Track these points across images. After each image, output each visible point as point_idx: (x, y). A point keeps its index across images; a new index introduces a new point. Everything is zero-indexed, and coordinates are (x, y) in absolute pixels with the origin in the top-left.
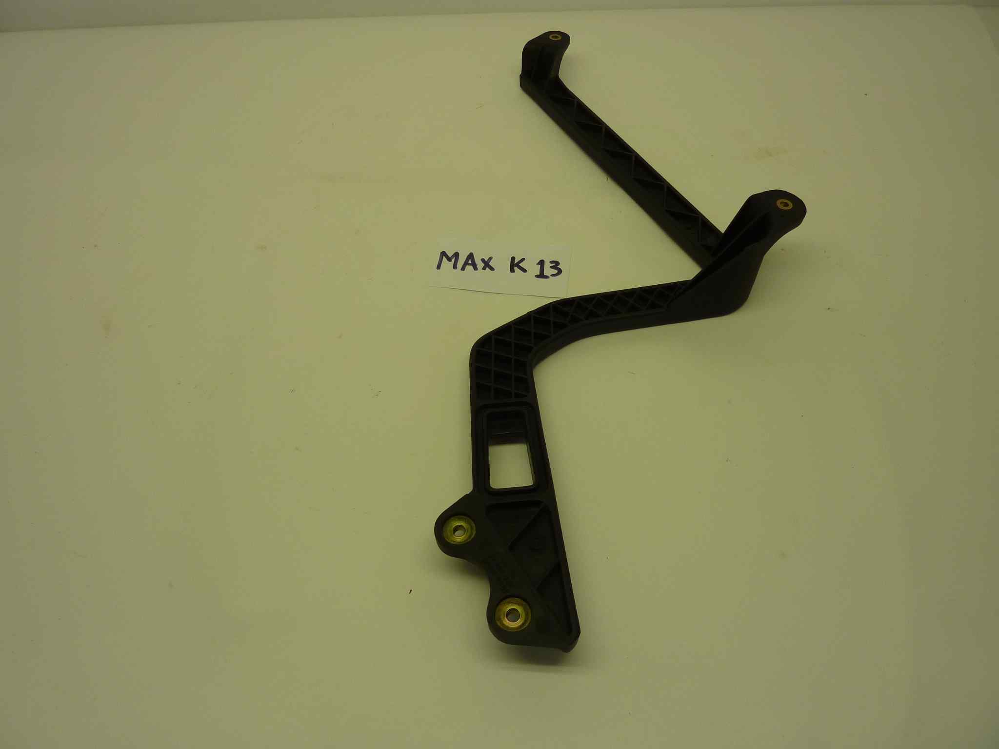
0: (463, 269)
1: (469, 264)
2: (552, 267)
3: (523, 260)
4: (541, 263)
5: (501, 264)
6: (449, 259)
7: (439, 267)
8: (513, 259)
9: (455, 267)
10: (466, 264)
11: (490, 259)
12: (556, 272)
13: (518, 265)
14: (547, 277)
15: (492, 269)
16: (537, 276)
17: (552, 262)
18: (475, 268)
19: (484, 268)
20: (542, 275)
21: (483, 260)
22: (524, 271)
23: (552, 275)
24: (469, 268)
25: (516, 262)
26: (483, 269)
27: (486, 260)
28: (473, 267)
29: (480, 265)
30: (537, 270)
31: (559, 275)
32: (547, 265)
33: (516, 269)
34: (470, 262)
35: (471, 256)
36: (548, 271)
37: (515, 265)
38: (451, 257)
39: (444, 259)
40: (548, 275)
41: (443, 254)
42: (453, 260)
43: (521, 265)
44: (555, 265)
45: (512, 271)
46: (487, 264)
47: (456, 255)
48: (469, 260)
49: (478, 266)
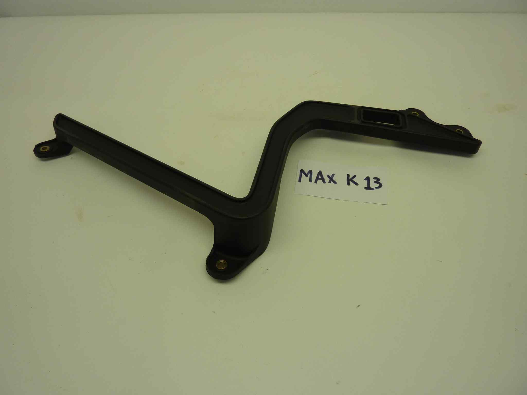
0: (316, 182)
1: (320, 179)
2: (375, 182)
3: (355, 176)
4: (368, 179)
5: (341, 179)
6: (306, 175)
7: (300, 181)
8: (348, 175)
9: (310, 181)
10: (317, 178)
11: (333, 175)
12: (378, 185)
13: (352, 180)
15: (335, 182)
16: (366, 188)
17: (375, 178)
18: (324, 182)
19: (330, 182)
20: (369, 188)
21: (328, 176)
22: (357, 184)
23: (376, 188)
24: (320, 181)
25: (350, 177)
26: (329, 182)
27: (331, 176)
28: (322, 181)
29: (327, 180)
30: (365, 184)
31: (380, 188)
32: (372, 181)
33: (351, 182)
34: (320, 177)
35: (320, 173)
36: (373, 185)
37: (350, 180)
38: (308, 173)
39: (303, 174)
40: (373, 188)
41: (302, 171)
42: (309, 176)
43: (354, 180)
44: (377, 180)
45: (349, 184)
46: (331, 179)
47: (311, 172)
48: (319, 176)
49: (325, 180)
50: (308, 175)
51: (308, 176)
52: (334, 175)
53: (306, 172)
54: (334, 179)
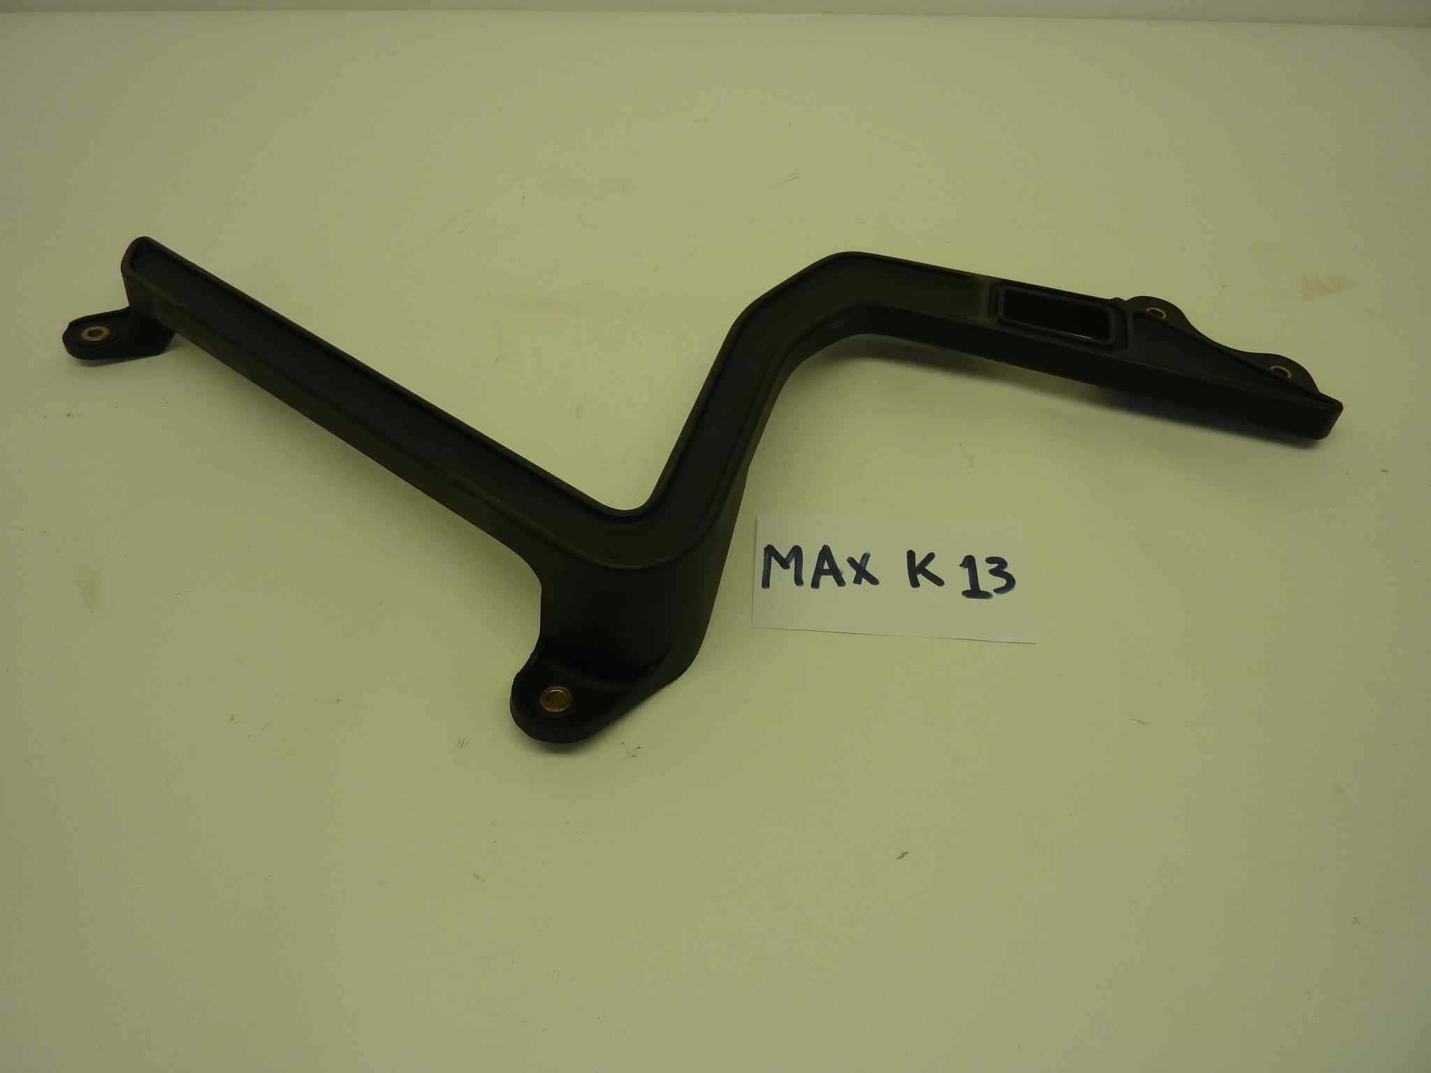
0: (815, 584)
1: (826, 572)
2: (993, 572)
3: (931, 557)
4: (969, 562)
5: (889, 567)
6: (784, 564)
7: (766, 583)
8: (911, 555)
9: (799, 581)
10: (819, 572)
11: (866, 557)
12: (1002, 582)
13: (922, 569)
14: (986, 595)
15: (874, 581)
16: (966, 594)
17: (990, 560)
18: (840, 582)
19: (857, 581)
20: (974, 592)
21: (851, 561)
22: (938, 582)
23: (998, 591)
24: (827, 581)
25: (918, 562)
26: (855, 582)
27: (858, 562)
28: (834, 577)
29: (849, 573)
30: (963, 579)
31: (1008, 590)
32: (983, 569)
33: (920, 577)
34: (826, 567)
35: (826, 554)
36: (988, 582)
38: (788, 555)
39: (775, 563)
40: (989, 591)
41: (770, 551)
42: (792, 564)
43: (928, 568)
44: (999, 566)
45: (915, 584)
46: (862, 573)
47: (797, 552)
48: (824, 562)
49: (843, 576)
50: (790, 562)
51: (790, 564)
52: (869, 555)
53: (784, 553)
54: (869, 568)
